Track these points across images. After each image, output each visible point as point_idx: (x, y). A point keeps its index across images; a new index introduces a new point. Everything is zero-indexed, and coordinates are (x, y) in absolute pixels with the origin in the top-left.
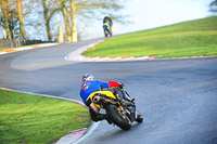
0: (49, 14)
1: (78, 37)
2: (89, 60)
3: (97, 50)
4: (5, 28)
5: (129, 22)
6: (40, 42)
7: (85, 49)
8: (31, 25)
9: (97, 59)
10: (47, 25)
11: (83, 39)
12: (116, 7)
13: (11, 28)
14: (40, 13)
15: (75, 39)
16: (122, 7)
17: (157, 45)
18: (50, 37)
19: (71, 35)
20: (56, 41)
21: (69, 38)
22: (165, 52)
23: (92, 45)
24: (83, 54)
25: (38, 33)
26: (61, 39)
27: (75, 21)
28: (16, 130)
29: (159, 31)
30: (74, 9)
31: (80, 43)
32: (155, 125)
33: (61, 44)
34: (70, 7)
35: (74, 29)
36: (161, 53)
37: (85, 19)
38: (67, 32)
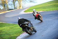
0: (14, 2)
2: (26, 13)
3: (28, 10)
4: (3, 6)
5: (36, 2)
6: (12, 9)
7: (25, 10)
8: (10, 5)
9: (28, 13)
10: (14, 4)
11: (24, 8)
13: (4, 6)
14: (12, 1)
17: (44, 8)
18: (15, 8)
20: (17, 9)
21: (20, 8)
24: (24, 12)
27: (21, 3)
28: (8, 33)
31: (23, 9)
32: (45, 29)
35: (21, 5)
36: (45, 10)
37: (24, 2)
38: (20, 6)
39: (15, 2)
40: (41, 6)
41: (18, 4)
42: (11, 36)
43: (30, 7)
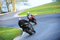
0: (8, 4)
1: (17, 10)
2: (20, 16)
3: (22, 13)
6: (6, 12)
7: (19, 13)
8: (3, 8)
9: (22, 16)
10: (8, 7)
11: (18, 11)
12: (26, 1)
14: (5, 4)
15: (16, 11)
17: (39, 11)
18: (9, 11)
19: (14, 10)
20: (10, 12)
21: (14, 11)
22: (41, 13)
23: (21, 12)
24: (18, 15)
25: (5, 10)
26: (12, 11)
27: (15, 6)
29: (38, 7)
30: (15, 2)
33: (12, 12)
34: (14, 2)
35: (15, 8)
36: (40, 13)
37: (18, 5)
38: (13, 9)
40: (35, 9)
41: (12, 7)
43: (24, 10)
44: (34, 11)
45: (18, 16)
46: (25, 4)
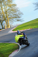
1: (10, 26)
10: (2, 25)
16: (20, 17)
18: (3, 28)
19: (8, 26)
26: (6, 28)
30: (8, 19)
31: (11, 28)
36: (33, 27)
37: (11, 22)
39: (2, 22)
40: (28, 24)
41: (6, 24)
42: (3, 54)
44: (27, 26)
45: (13, 32)
46: (18, 20)
